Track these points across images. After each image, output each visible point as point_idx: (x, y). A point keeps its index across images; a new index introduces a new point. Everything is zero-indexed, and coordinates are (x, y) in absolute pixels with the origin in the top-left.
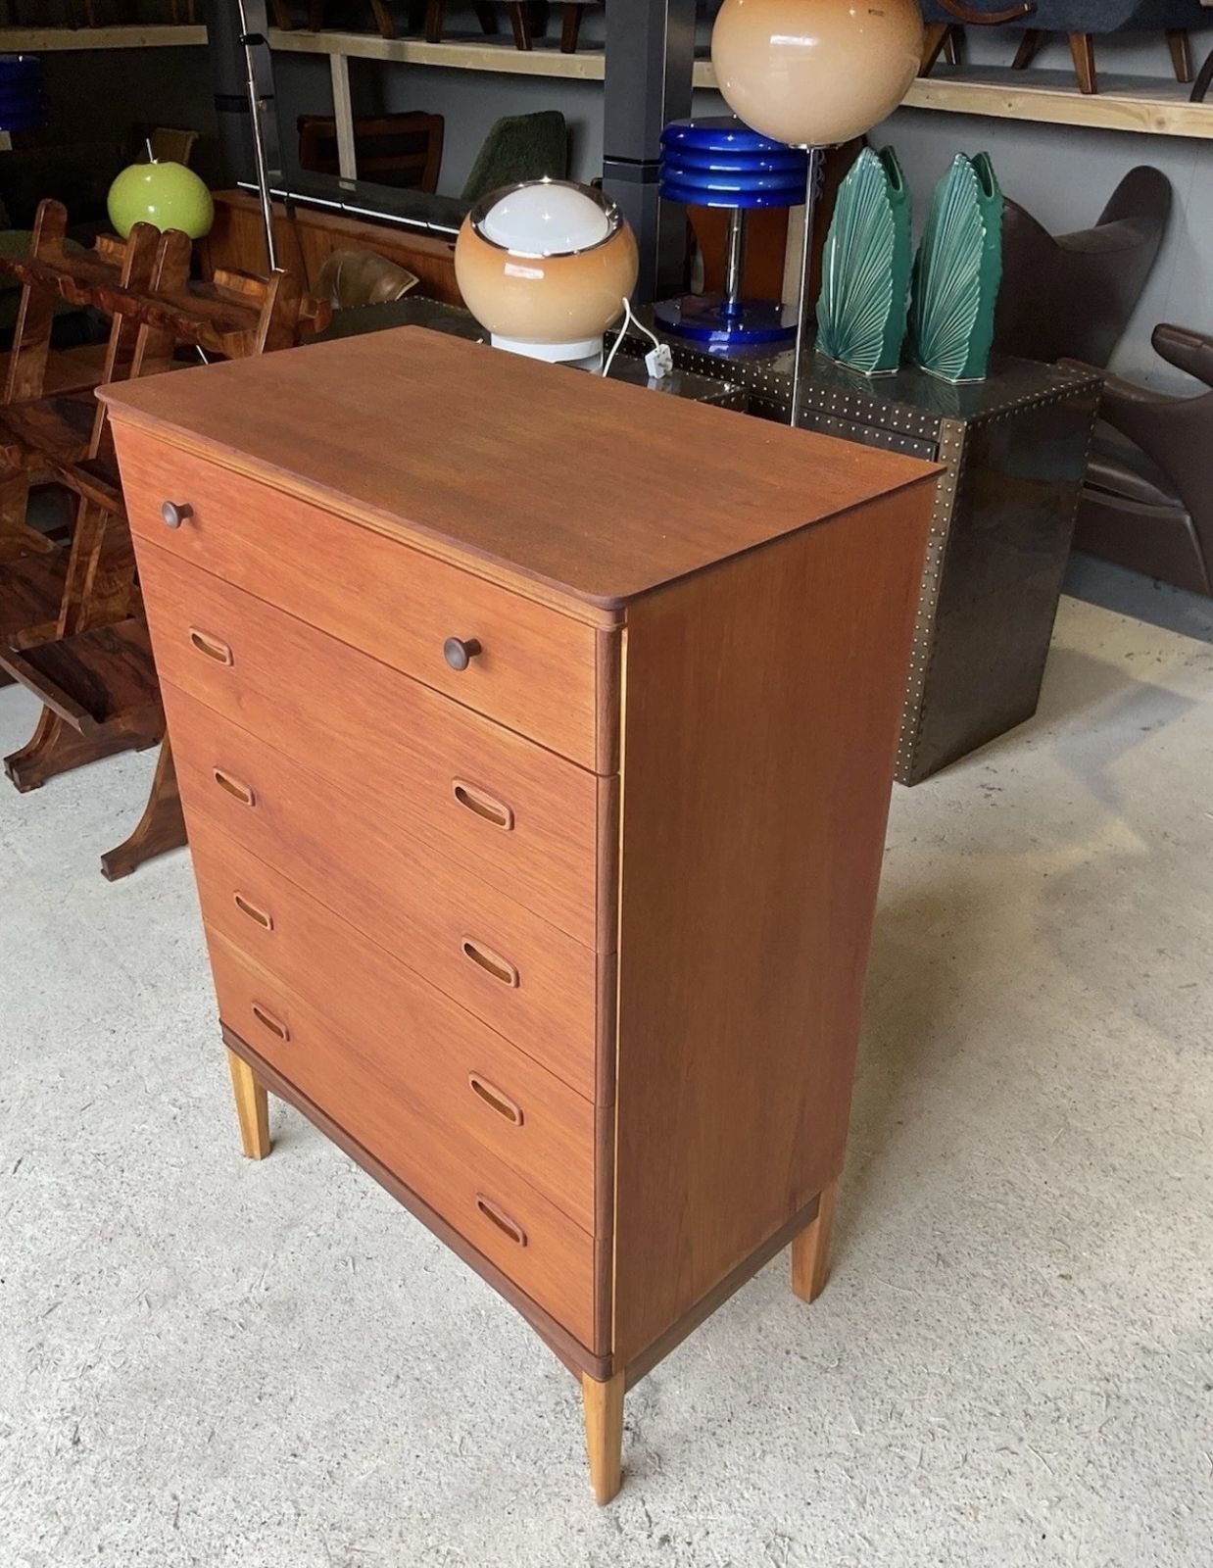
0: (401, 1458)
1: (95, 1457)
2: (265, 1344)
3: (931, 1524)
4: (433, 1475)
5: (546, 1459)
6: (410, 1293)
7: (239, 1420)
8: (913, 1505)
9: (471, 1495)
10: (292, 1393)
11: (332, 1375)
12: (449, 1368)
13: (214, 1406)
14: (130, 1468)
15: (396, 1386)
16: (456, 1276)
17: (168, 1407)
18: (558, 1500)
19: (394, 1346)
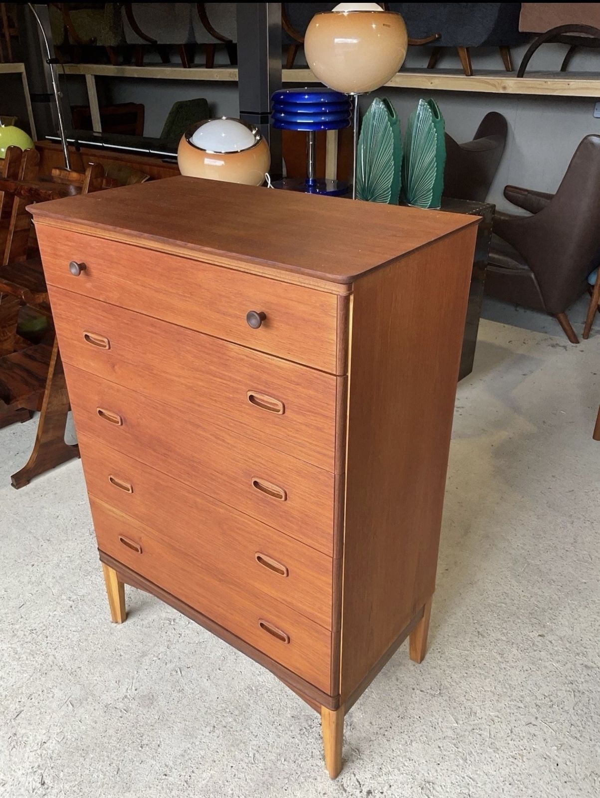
0: (223, 769)
1: (55, 791)
2: (140, 718)
3: (501, 766)
4: (242, 775)
5: (300, 760)
6: (213, 683)
7: (132, 761)
8: (491, 758)
9: (264, 783)
10: (159, 742)
11: (179, 730)
12: (241, 719)
13: (117, 755)
14: (75, 794)
15: (214, 732)
16: (236, 671)
17: (92, 758)
18: (310, 780)
19: (209, 711)
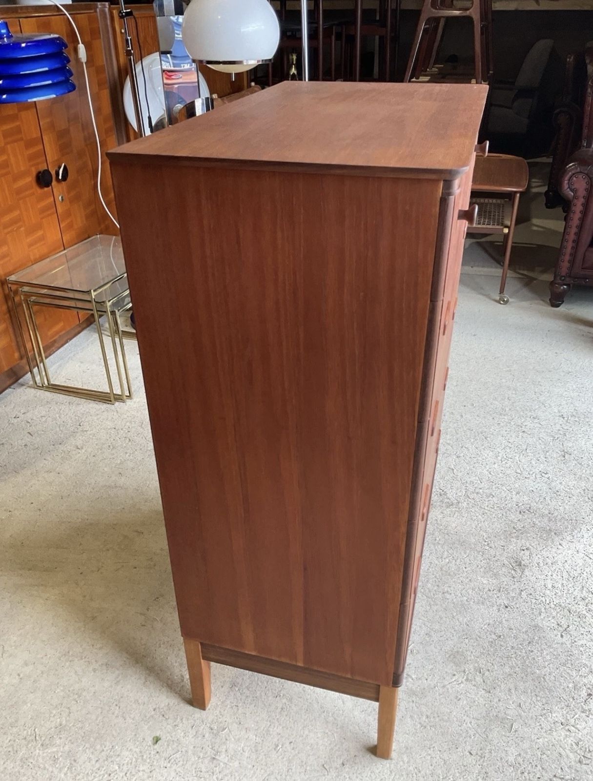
1: (585, 680)
2: (478, 654)
4: (467, 560)
10: (486, 626)
11: (465, 617)
13: (521, 652)
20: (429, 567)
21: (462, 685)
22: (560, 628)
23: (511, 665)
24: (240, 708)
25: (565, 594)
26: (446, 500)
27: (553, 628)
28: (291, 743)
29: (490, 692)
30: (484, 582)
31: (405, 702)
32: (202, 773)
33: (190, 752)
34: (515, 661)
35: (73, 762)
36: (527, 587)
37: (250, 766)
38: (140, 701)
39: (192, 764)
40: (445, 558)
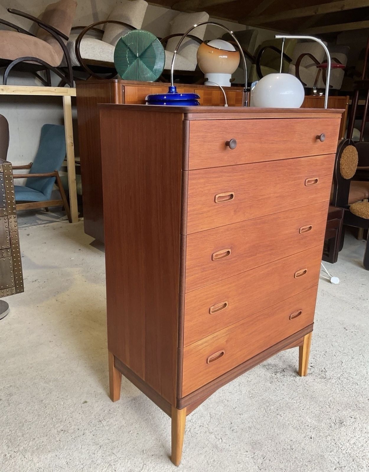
11: (280, 430)
19: (266, 416)
20: (281, 399)
21: (247, 458)
22: (338, 465)
23: (287, 465)
24: (128, 409)
25: (358, 451)
26: (323, 375)
27: (333, 462)
28: (138, 434)
29: (260, 470)
30: (308, 421)
31: (208, 448)
32: (91, 424)
33: (93, 414)
34: (290, 464)
35: (50, 393)
36: (336, 436)
37: (112, 432)
38: (92, 385)
39: (91, 418)
40: (294, 400)
